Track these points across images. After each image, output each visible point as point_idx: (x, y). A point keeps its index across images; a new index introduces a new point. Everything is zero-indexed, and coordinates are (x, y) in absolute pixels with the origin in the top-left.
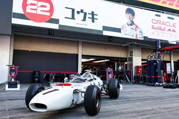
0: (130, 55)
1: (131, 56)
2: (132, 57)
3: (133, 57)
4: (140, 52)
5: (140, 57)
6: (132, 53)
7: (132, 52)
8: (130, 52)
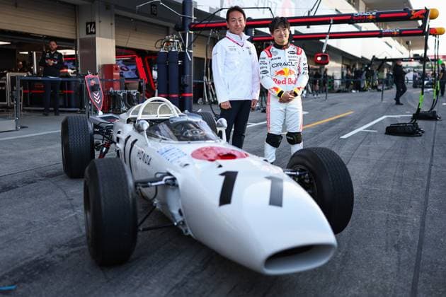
0: (87, 33)
1: (90, 36)
2: (95, 38)
3: (97, 39)
4: (112, 24)
5: (112, 38)
6: (94, 27)
7: (93, 24)
8: (87, 24)
